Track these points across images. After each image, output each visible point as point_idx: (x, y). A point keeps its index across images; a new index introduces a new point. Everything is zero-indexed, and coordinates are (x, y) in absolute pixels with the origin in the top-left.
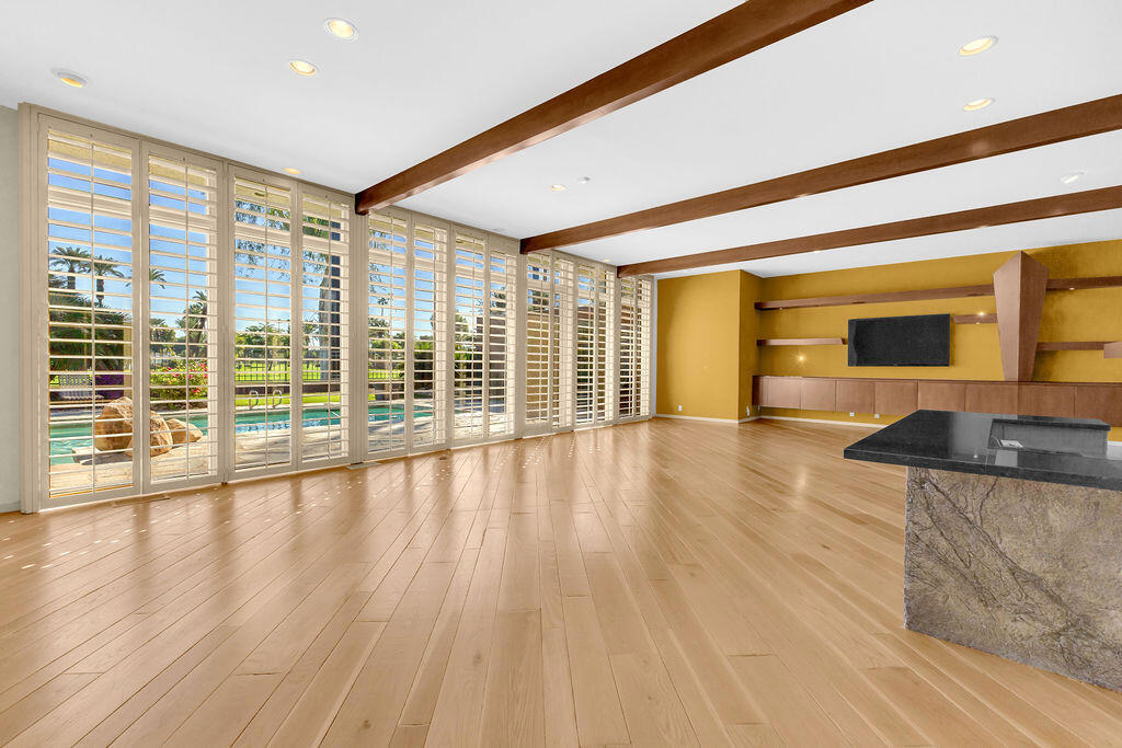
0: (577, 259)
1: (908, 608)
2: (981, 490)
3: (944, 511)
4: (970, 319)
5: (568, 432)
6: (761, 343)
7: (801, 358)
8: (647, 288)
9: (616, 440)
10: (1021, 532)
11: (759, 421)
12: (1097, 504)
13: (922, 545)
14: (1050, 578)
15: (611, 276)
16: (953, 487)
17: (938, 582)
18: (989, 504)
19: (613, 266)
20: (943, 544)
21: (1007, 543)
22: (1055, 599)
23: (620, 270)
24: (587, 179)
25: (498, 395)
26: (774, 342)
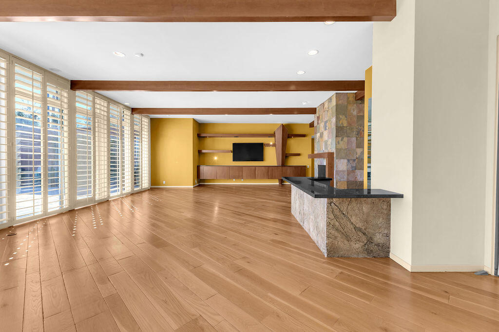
0: (110, 100)
1: (327, 249)
2: (347, 203)
3: (337, 212)
4: (268, 145)
5: (106, 202)
6: (200, 152)
7: (216, 158)
8: (146, 122)
9: (133, 202)
10: (357, 215)
11: (200, 186)
12: (373, 203)
13: (331, 226)
14: (363, 228)
15: (128, 113)
16: (340, 203)
17: (336, 237)
18: (350, 207)
19: (129, 108)
20: (337, 224)
21: (353, 220)
22: (364, 234)
23: (134, 110)
24: (142, 55)
25: (54, 183)
26: (204, 151)
